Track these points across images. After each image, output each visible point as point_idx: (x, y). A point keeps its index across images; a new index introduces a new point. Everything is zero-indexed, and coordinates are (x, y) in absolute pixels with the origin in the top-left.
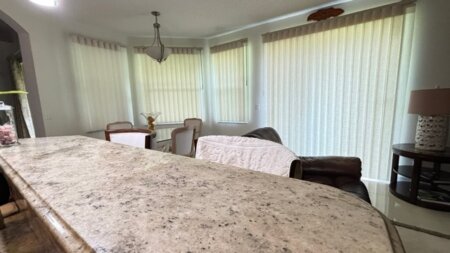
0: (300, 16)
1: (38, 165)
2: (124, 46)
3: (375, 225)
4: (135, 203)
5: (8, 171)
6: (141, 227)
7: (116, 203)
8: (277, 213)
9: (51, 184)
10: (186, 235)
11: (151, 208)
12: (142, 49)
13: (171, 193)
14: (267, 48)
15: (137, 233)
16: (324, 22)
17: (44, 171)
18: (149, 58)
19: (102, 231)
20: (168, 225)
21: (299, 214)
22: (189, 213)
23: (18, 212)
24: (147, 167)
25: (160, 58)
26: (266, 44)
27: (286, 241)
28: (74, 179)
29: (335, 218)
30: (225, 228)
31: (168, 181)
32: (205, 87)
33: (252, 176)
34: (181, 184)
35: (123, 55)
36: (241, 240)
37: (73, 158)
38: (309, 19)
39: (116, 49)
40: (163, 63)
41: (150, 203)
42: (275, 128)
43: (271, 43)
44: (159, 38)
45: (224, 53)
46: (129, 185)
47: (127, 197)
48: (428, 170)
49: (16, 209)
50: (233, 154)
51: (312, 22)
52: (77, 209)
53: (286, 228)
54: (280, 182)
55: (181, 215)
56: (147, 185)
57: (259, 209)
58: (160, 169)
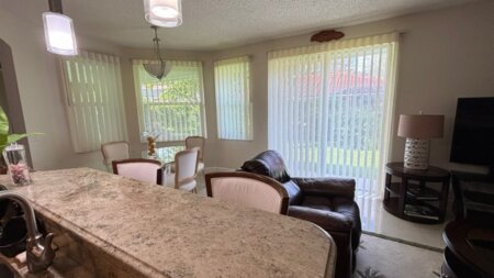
1: (75, 208)
7: (162, 241)
8: (269, 243)
9: (101, 227)
11: (188, 244)
13: (198, 231)
14: (272, 64)
15: (185, 261)
17: (84, 213)
19: (162, 261)
20: (203, 255)
21: (283, 244)
22: (214, 246)
24: (172, 207)
25: (160, 75)
26: (272, 60)
27: (273, 260)
28: (116, 222)
29: (304, 245)
30: (239, 255)
31: (194, 221)
33: (256, 213)
34: (204, 223)
36: (248, 261)
37: (100, 199)
38: (312, 39)
41: (186, 240)
43: (277, 61)
44: (158, 52)
47: (167, 237)
51: (315, 43)
53: (274, 253)
54: (275, 218)
55: (209, 248)
56: (178, 225)
57: (259, 241)
58: (183, 209)
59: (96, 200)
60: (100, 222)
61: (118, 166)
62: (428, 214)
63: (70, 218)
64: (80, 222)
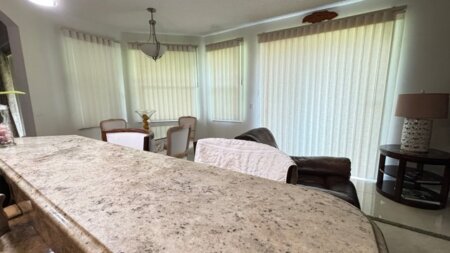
0: (296, 17)
1: (41, 169)
2: (117, 42)
3: (365, 231)
4: (145, 209)
5: (11, 175)
6: (157, 232)
7: (128, 208)
8: (278, 219)
9: (59, 189)
10: (199, 241)
11: (161, 214)
12: (137, 45)
13: (179, 198)
14: (262, 48)
15: (154, 239)
16: (318, 25)
17: (49, 174)
18: (143, 55)
19: (120, 237)
20: (181, 231)
21: (299, 220)
22: (198, 219)
23: (21, 215)
24: (151, 172)
25: (156, 56)
26: (262, 44)
27: (288, 245)
28: (81, 184)
29: (330, 223)
30: (234, 233)
31: (174, 187)
32: (200, 85)
33: (253, 181)
34: (187, 190)
35: (117, 51)
36: (248, 245)
37: (75, 161)
38: (304, 21)
39: (109, 44)
40: (158, 60)
41: (160, 209)
42: (269, 129)
43: (267, 44)
44: (154, 34)
45: (220, 51)
46: (138, 191)
47: (137, 204)
48: (412, 170)
49: (19, 212)
50: (231, 157)
51: (307, 24)
52: (92, 216)
53: (287, 233)
54: (279, 188)
55: (191, 221)
56: (154, 191)
57: (262, 215)
58: (164, 173)
62: (427, 198)
63: (30, 178)
64: (39, 183)
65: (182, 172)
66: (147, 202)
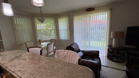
1: (12, 64)
7: (38, 75)
8: (74, 75)
9: (19, 71)
13: (51, 71)
21: (78, 75)
23: (7, 77)
24: (43, 63)
26: (74, 17)
28: (25, 69)
31: (50, 68)
33: (69, 64)
34: (53, 69)
38: (86, 11)
47: (40, 74)
48: (116, 52)
50: (65, 55)
56: (45, 69)
57: (70, 74)
58: (47, 63)
59: (20, 61)
60: (19, 69)
61: (29, 49)
63: (10, 68)
64: (13, 69)
65: (51, 62)
66: (43, 73)
